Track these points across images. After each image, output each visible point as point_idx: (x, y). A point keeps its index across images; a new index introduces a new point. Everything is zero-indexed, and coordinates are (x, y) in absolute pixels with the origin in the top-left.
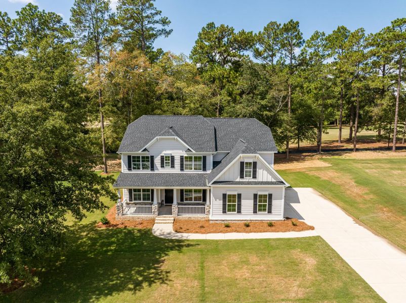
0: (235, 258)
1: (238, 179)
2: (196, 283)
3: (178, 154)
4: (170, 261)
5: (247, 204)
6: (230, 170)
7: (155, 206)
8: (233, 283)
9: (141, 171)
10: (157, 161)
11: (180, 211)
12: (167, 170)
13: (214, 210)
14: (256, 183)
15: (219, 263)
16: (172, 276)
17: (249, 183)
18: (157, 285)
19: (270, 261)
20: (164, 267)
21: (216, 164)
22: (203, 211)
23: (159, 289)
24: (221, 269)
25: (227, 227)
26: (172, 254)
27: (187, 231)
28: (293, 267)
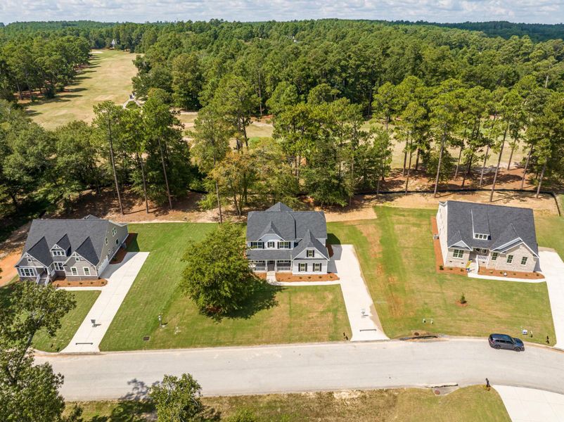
0: (302, 295)
1: (306, 257)
2: (288, 306)
3: (276, 241)
4: (278, 296)
5: (310, 268)
6: (303, 254)
7: (266, 268)
8: (301, 305)
9: (258, 249)
10: (266, 245)
11: (279, 269)
12: (271, 248)
13: (294, 270)
14: (314, 259)
15: (296, 298)
16: (279, 303)
17: (311, 259)
18: (275, 306)
19: (315, 297)
20: (276, 299)
21: (296, 244)
22: (289, 269)
23: (275, 308)
24: (298, 300)
25: (301, 278)
26: (278, 293)
27: (283, 280)
28: (323, 299)
